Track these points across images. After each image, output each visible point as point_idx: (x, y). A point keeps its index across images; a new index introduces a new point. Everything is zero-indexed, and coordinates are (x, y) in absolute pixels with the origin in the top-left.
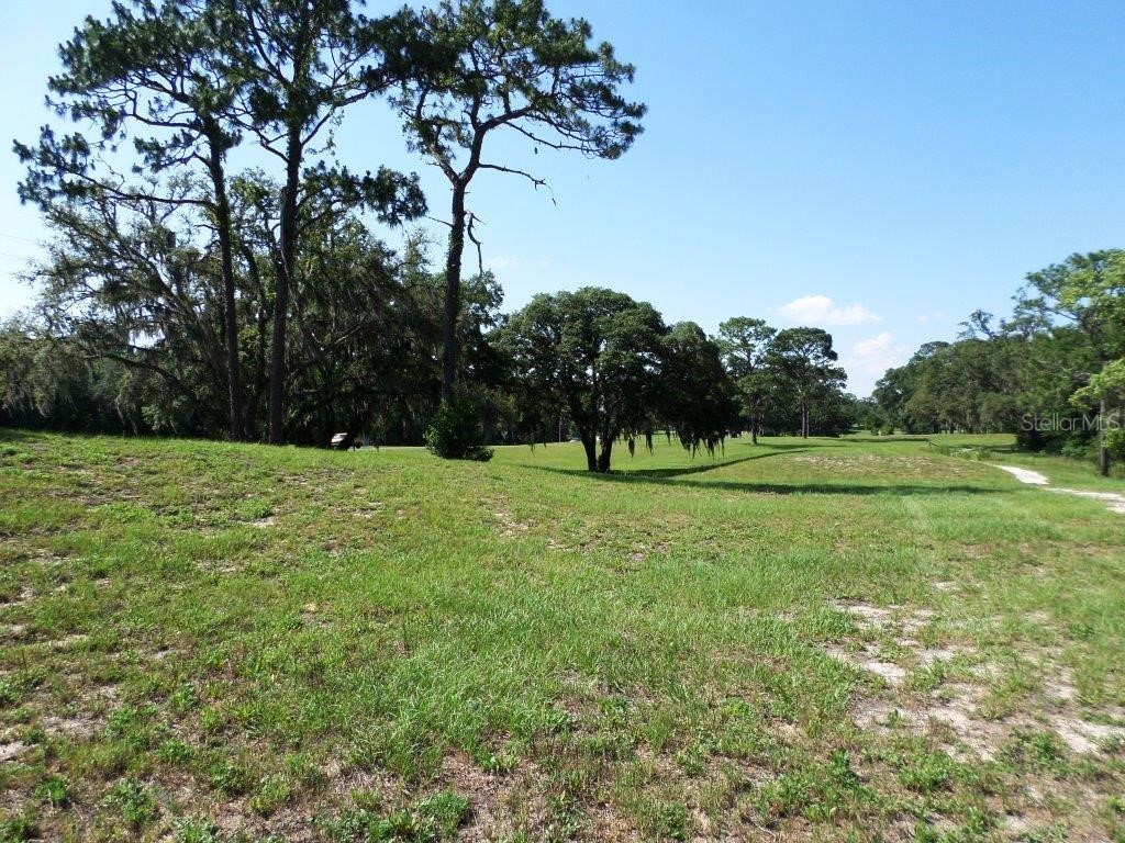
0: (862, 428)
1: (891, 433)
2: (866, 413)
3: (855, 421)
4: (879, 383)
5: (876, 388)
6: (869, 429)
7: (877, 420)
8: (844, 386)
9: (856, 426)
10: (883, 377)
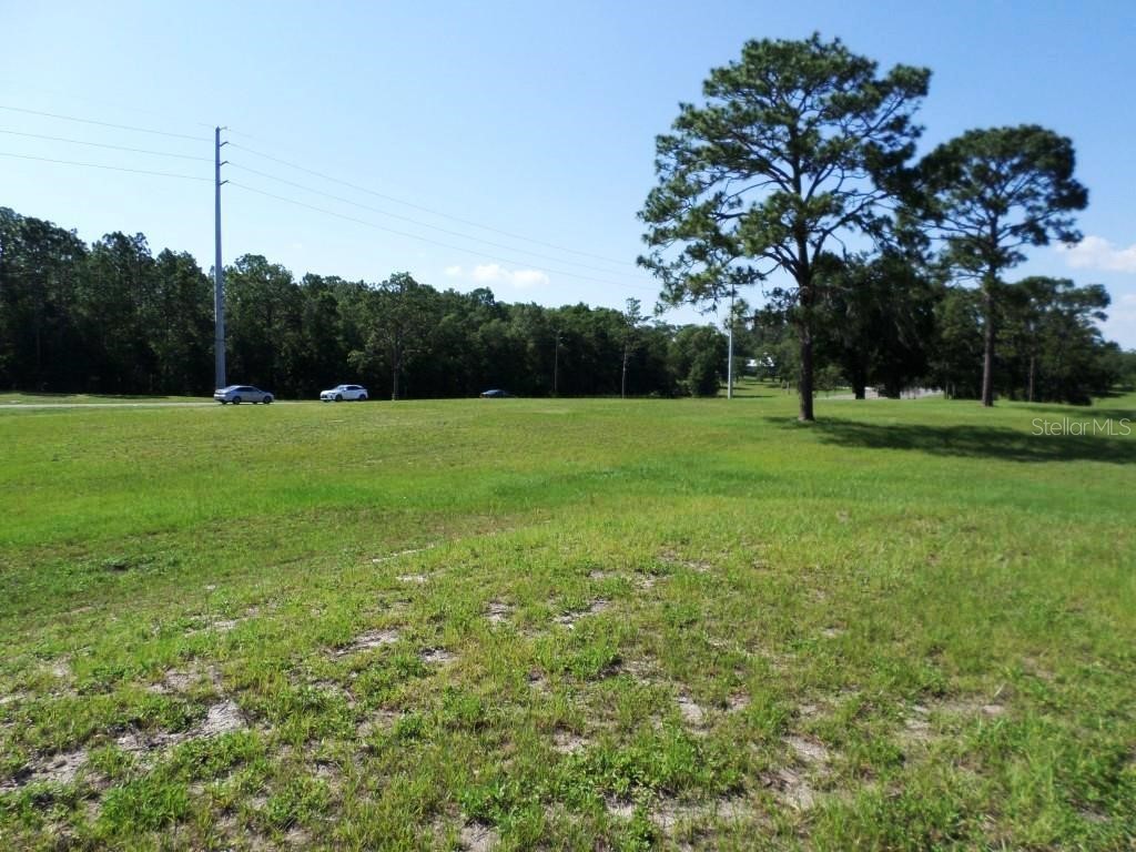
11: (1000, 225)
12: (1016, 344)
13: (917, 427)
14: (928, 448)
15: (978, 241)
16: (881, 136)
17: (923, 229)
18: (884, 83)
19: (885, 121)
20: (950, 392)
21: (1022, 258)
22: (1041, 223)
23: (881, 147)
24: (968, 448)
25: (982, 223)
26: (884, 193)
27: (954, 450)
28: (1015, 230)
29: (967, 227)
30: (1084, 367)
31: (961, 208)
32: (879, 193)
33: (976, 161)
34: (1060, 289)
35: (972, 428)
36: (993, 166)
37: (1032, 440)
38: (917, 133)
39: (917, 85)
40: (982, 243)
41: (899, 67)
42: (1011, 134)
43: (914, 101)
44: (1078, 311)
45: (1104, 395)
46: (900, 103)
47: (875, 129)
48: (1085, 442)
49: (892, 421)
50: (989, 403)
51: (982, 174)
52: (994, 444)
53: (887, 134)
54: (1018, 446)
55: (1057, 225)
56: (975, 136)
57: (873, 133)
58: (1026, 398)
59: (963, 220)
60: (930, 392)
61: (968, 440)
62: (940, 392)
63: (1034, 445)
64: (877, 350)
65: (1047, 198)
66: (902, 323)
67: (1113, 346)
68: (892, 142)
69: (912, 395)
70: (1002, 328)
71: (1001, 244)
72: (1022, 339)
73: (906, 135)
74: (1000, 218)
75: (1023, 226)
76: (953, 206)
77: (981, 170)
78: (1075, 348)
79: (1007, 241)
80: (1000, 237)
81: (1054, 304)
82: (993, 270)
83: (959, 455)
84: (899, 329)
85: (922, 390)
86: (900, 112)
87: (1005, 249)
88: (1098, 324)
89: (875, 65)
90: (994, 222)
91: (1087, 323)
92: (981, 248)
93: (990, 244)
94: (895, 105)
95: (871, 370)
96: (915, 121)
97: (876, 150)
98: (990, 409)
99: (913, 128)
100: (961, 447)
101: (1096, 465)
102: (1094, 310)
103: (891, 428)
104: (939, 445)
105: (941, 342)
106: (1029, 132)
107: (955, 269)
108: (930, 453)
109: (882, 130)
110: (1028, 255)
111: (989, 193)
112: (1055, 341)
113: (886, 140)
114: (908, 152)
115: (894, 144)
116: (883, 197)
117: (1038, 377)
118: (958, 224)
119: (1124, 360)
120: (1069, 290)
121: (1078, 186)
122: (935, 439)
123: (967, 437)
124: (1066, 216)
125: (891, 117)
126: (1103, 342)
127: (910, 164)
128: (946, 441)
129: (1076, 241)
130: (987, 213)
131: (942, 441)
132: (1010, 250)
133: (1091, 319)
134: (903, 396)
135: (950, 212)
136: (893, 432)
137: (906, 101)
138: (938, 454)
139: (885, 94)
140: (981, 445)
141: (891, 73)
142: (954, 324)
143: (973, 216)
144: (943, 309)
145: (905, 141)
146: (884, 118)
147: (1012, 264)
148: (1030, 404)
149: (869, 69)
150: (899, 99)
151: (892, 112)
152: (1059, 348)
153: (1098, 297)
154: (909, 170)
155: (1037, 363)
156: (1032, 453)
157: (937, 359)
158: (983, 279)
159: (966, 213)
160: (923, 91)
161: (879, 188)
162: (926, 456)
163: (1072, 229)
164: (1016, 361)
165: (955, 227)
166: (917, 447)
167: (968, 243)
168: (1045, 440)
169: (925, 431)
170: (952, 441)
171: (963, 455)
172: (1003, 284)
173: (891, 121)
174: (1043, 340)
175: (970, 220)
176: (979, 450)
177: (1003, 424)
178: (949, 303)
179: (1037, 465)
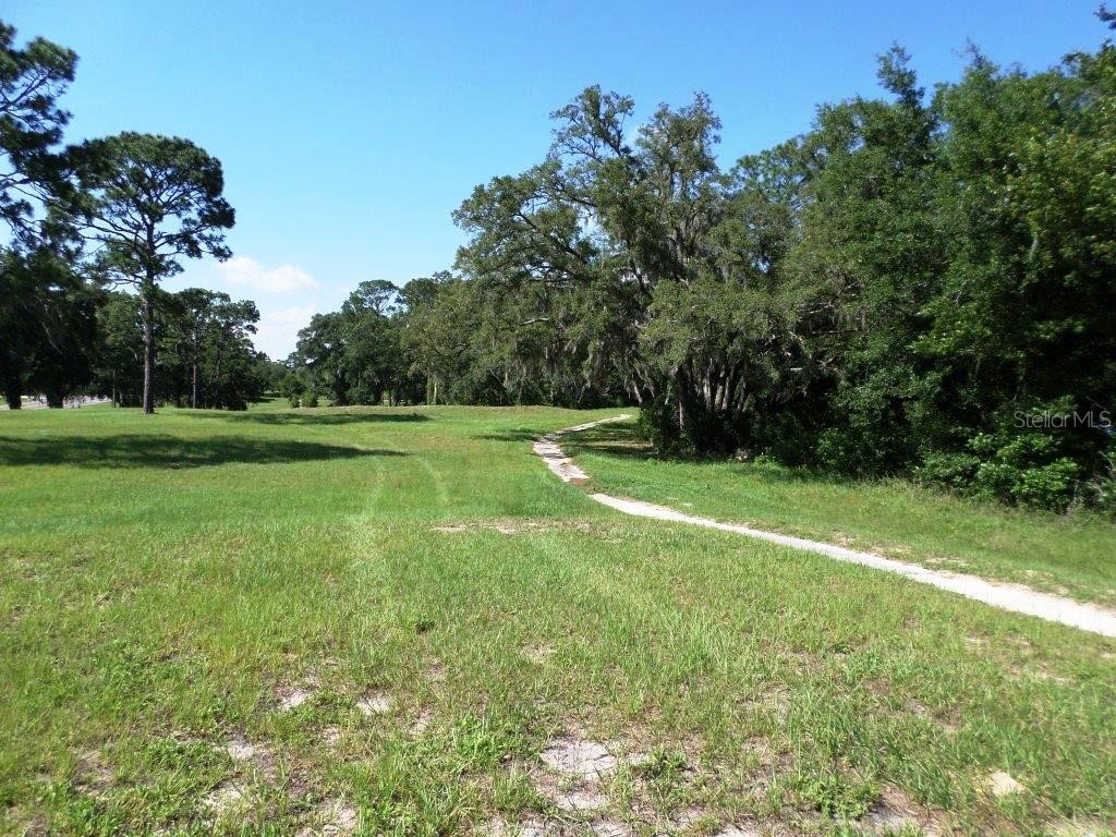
0: (278, 395)
1: (314, 404)
2: (282, 376)
3: (268, 385)
4: (303, 333)
5: (298, 339)
6: (286, 396)
7: (297, 384)
8: (253, 330)
9: (268, 392)
10: (308, 326)
11: (155, 232)
12: (179, 352)
13: (71, 439)
14: (80, 462)
15: (134, 245)
16: (19, 113)
17: (77, 227)
18: (22, 55)
19: (25, 98)
20: (117, 400)
21: (179, 268)
22: (195, 236)
23: (19, 125)
24: (122, 458)
25: (138, 227)
26: (26, 177)
27: (109, 461)
28: (170, 239)
29: (122, 230)
30: (240, 375)
31: (115, 208)
32: (19, 177)
33: (131, 164)
34: (217, 302)
35: (130, 436)
36: (148, 172)
37: (188, 445)
38: (63, 118)
39: (61, 66)
40: (139, 249)
41: (41, 41)
42: (165, 144)
43: (60, 84)
44: (233, 324)
45: (256, 400)
46: (42, 82)
47: (13, 103)
48: (236, 444)
49: (44, 433)
50: (150, 410)
51: (137, 177)
52: (150, 452)
53: (28, 112)
54: (174, 453)
55: (209, 240)
56: (130, 138)
57: (11, 108)
58: (190, 405)
59: (118, 221)
60: (96, 401)
61: (126, 450)
62: (106, 400)
63: (189, 451)
64: (33, 355)
65: (200, 213)
66: (49, 324)
67: (262, 356)
68: (34, 123)
69: (76, 404)
70: (166, 336)
71: (159, 251)
72: (184, 348)
73: (51, 118)
74: (156, 225)
75: (178, 236)
76: (107, 205)
77: (138, 174)
78: (232, 357)
79: (163, 249)
80: (156, 245)
81: (212, 316)
82: (150, 276)
83: (112, 468)
84: (47, 331)
85: (88, 399)
86: (43, 91)
87: (162, 256)
88: (251, 336)
89: (12, 31)
90: (150, 229)
91: (241, 334)
92: (138, 253)
93: (147, 251)
94: (37, 82)
95: (26, 376)
96: (61, 104)
97: (13, 127)
98: (152, 416)
99: (59, 112)
100: (117, 458)
101: (242, 466)
102: (246, 324)
103: (40, 441)
104: (92, 457)
105: (106, 348)
106: (182, 146)
107: (113, 273)
108: (81, 467)
109: (21, 107)
110: (183, 265)
111: (144, 198)
112: (214, 351)
113: (29, 119)
114: (53, 137)
115: (37, 126)
116: (23, 182)
117: (200, 384)
118: (114, 226)
119: (272, 370)
120: (226, 303)
121: (226, 205)
122: (89, 451)
123: (123, 446)
124: (217, 232)
125: (32, 96)
126: (255, 353)
127: (54, 150)
128: (102, 452)
129: (226, 257)
130: (144, 219)
131: (97, 453)
132: (167, 259)
133: (244, 331)
134: (67, 405)
135: (104, 210)
136: (42, 445)
137: (49, 81)
138: (91, 467)
139: (24, 68)
140: (138, 454)
141: (31, 45)
142: (119, 329)
143: (128, 218)
144: (106, 314)
145: (49, 125)
146: (24, 94)
147: (170, 273)
148: (194, 410)
149: (4, 34)
150: (41, 78)
151: (33, 89)
152: (219, 357)
153: (250, 312)
154: (53, 156)
155: (199, 371)
156: (188, 459)
157: (102, 366)
158: (141, 284)
159: (121, 214)
160: (70, 75)
161: (19, 170)
162: (77, 470)
163: (222, 245)
164: (180, 368)
165: (112, 229)
166: (68, 461)
167: (125, 246)
168: (200, 445)
169: (81, 443)
170: (108, 452)
171: (118, 466)
172: (162, 291)
173: (32, 99)
174: (204, 349)
175: (126, 222)
176: (134, 459)
177: (162, 430)
178: (113, 309)
179: (190, 471)
